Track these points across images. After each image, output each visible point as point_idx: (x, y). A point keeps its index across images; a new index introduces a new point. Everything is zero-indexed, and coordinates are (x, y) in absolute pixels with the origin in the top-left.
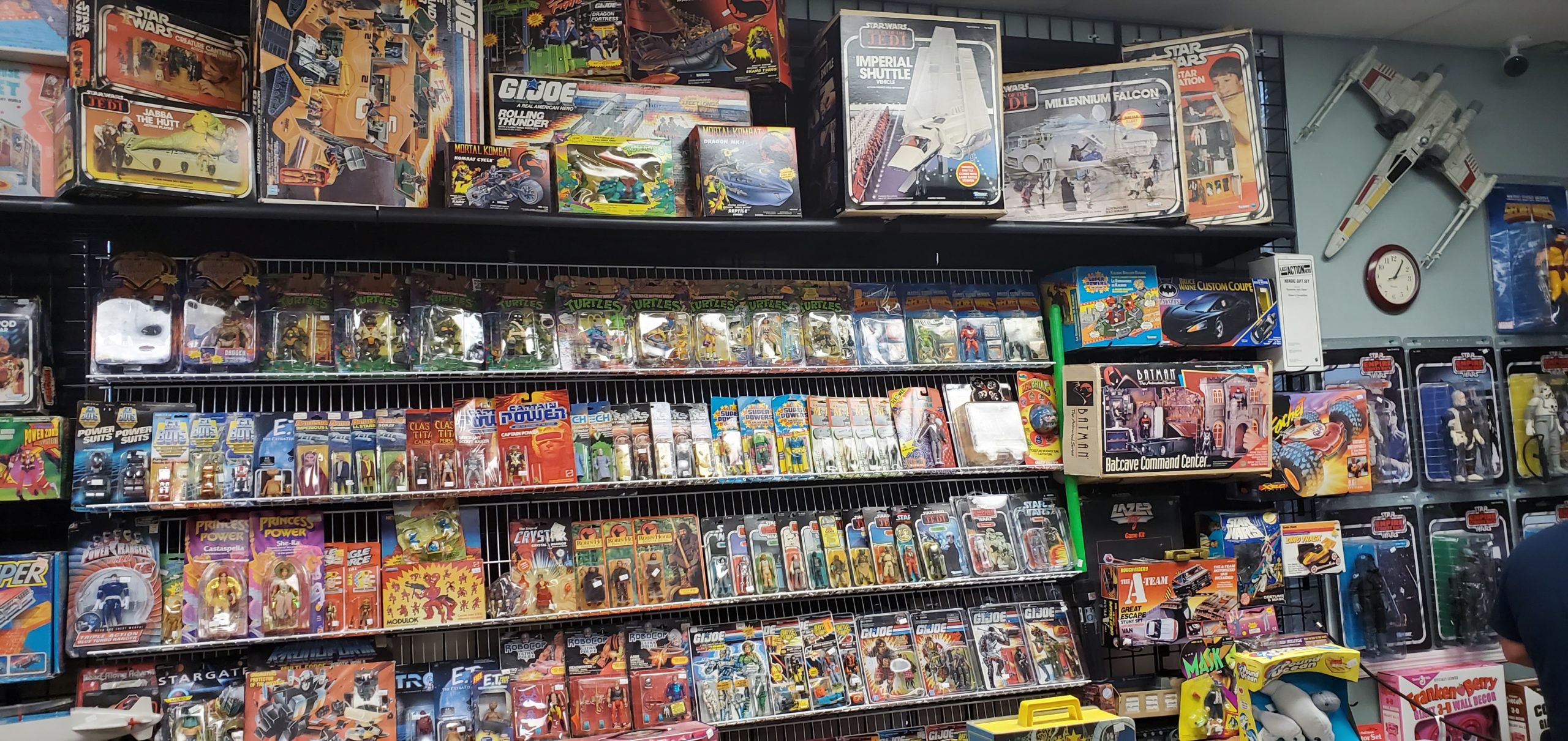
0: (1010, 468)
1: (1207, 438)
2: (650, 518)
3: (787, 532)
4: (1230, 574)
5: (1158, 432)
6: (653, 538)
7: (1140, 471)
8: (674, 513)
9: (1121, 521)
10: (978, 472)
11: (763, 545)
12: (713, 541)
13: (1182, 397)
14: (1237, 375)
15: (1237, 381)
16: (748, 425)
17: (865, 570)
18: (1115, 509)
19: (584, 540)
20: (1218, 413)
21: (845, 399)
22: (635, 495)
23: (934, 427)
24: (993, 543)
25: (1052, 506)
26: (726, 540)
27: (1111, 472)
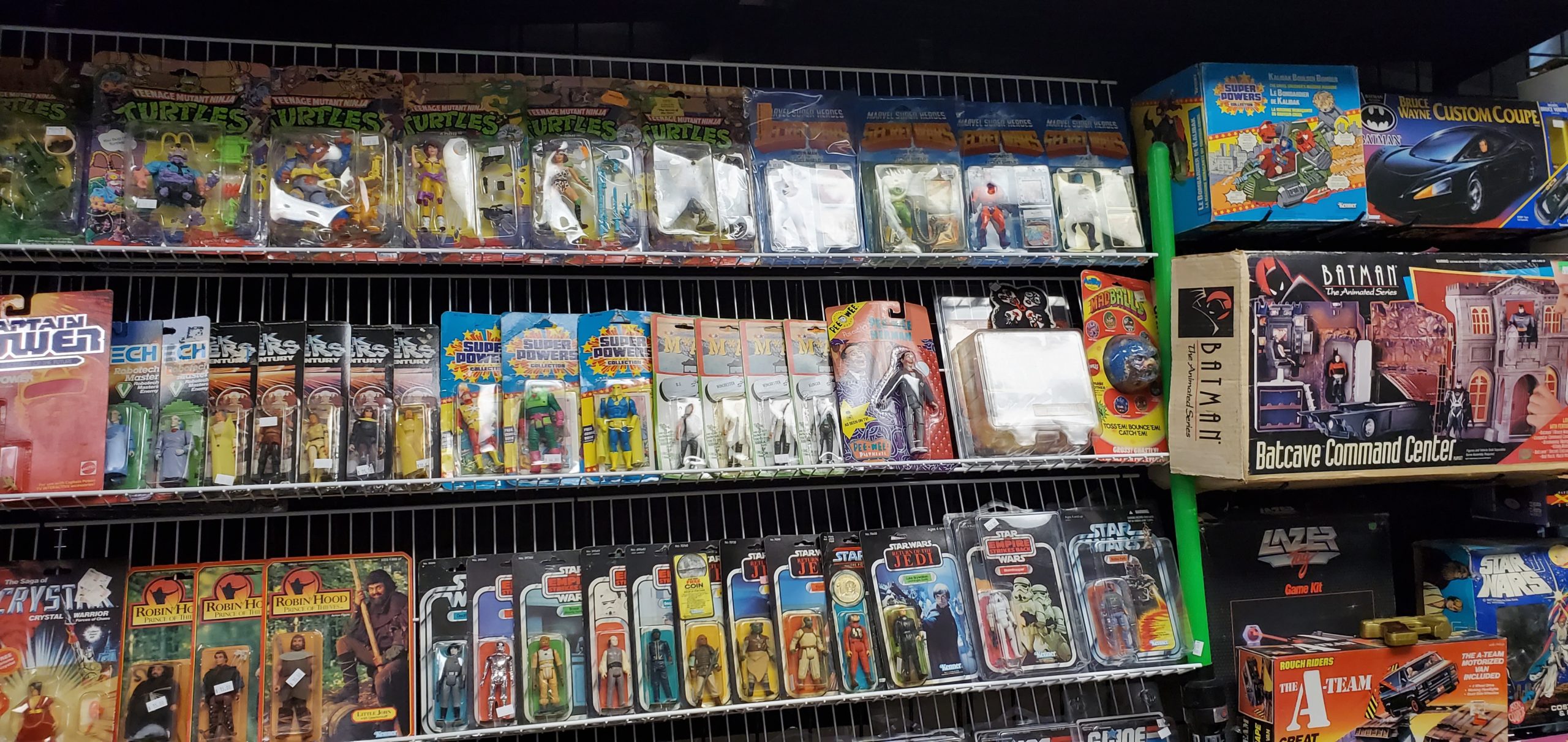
0: (1062, 459)
1: (1457, 403)
2: (308, 559)
3: (603, 590)
4: (1493, 668)
5: (1361, 390)
6: (308, 603)
7: (1323, 468)
8: (361, 548)
9: (1277, 562)
10: (998, 468)
11: (547, 616)
12: (441, 607)
13: (1411, 321)
14: (1519, 280)
15: (1519, 292)
16: (520, 371)
17: (760, 666)
18: (1266, 539)
19: (153, 605)
20: (1479, 354)
21: (734, 322)
22: (278, 511)
23: (913, 381)
24: (1025, 607)
25: (1144, 534)
26: (469, 607)
27: (1266, 471)
